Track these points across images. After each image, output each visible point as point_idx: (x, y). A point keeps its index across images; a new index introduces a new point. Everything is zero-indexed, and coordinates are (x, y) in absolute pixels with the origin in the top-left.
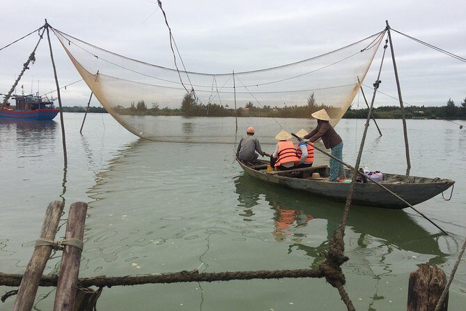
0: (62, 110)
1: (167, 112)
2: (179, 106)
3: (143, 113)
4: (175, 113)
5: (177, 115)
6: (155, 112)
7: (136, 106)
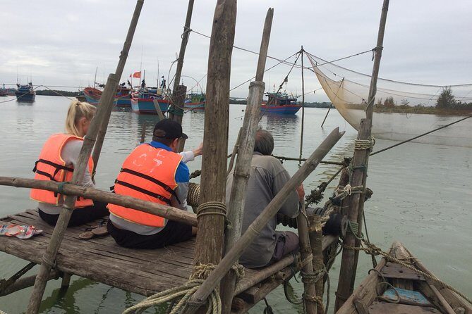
0: (304, 105)
1: (419, 110)
2: (434, 103)
3: (391, 110)
4: (429, 111)
5: (430, 113)
6: (405, 109)
7: (383, 103)
